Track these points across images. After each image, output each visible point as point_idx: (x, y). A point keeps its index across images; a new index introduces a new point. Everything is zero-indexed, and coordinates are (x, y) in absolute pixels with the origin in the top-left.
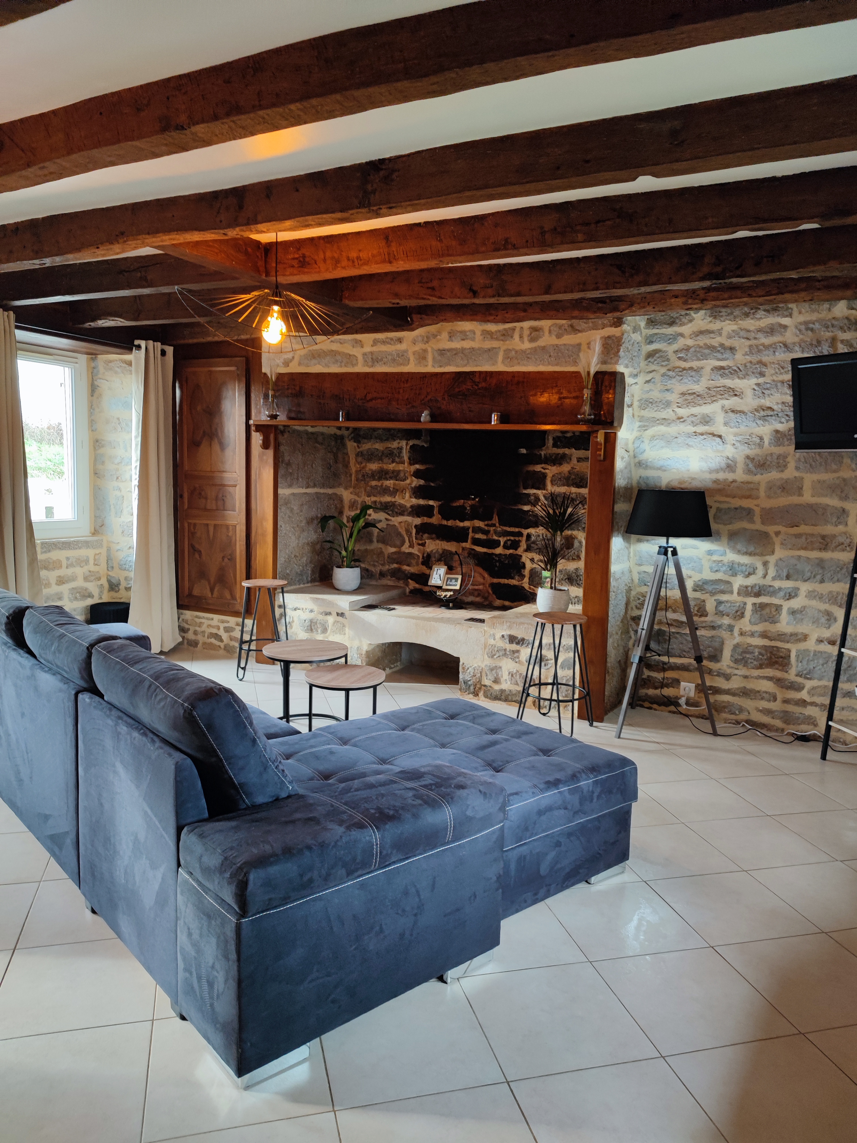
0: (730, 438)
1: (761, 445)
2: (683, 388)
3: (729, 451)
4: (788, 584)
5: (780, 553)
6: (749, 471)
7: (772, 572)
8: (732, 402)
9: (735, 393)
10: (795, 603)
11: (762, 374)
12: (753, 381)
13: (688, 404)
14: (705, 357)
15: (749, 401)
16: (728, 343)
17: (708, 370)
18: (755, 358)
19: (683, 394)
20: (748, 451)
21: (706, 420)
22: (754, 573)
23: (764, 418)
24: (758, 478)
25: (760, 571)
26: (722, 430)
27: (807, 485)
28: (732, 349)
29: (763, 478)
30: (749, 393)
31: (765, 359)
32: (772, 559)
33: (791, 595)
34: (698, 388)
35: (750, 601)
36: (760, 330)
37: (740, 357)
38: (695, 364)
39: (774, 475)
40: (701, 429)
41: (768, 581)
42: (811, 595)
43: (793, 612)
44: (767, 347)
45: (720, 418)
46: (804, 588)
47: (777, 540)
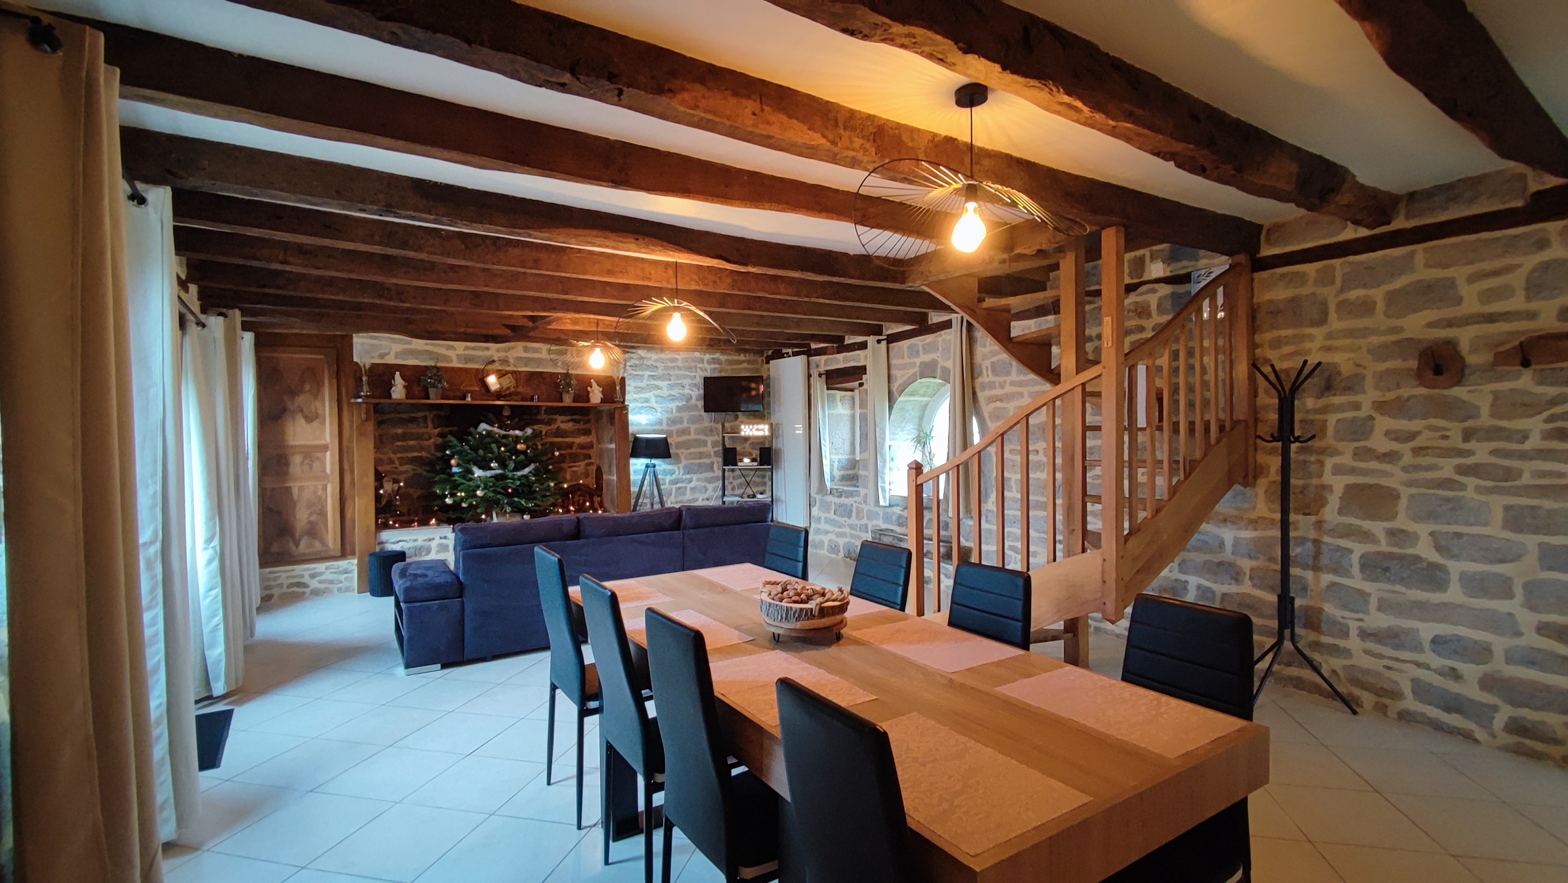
0: (659, 409)
1: (672, 412)
2: (636, 385)
3: (659, 415)
4: (689, 476)
5: (684, 462)
6: (668, 425)
7: (682, 472)
8: (658, 392)
9: (658, 388)
10: (693, 485)
11: (670, 380)
12: (667, 382)
13: (639, 393)
14: (645, 370)
15: (665, 392)
16: (655, 364)
17: (646, 376)
18: (667, 372)
19: (636, 387)
20: (669, 416)
21: (647, 401)
22: (674, 473)
23: (672, 400)
24: (672, 428)
25: (677, 473)
26: (655, 405)
27: (692, 431)
28: (656, 367)
29: (674, 428)
30: (665, 388)
31: (671, 373)
32: (681, 465)
33: (690, 481)
34: (642, 385)
35: (674, 487)
36: (668, 360)
37: (660, 372)
38: (640, 373)
39: (679, 426)
40: (645, 405)
41: (681, 476)
42: (698, 480)
43: (692, 489)
44: (672, 368)
45: (653, 400)
46: (695, 477)
47: (682, 457)
